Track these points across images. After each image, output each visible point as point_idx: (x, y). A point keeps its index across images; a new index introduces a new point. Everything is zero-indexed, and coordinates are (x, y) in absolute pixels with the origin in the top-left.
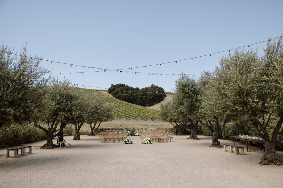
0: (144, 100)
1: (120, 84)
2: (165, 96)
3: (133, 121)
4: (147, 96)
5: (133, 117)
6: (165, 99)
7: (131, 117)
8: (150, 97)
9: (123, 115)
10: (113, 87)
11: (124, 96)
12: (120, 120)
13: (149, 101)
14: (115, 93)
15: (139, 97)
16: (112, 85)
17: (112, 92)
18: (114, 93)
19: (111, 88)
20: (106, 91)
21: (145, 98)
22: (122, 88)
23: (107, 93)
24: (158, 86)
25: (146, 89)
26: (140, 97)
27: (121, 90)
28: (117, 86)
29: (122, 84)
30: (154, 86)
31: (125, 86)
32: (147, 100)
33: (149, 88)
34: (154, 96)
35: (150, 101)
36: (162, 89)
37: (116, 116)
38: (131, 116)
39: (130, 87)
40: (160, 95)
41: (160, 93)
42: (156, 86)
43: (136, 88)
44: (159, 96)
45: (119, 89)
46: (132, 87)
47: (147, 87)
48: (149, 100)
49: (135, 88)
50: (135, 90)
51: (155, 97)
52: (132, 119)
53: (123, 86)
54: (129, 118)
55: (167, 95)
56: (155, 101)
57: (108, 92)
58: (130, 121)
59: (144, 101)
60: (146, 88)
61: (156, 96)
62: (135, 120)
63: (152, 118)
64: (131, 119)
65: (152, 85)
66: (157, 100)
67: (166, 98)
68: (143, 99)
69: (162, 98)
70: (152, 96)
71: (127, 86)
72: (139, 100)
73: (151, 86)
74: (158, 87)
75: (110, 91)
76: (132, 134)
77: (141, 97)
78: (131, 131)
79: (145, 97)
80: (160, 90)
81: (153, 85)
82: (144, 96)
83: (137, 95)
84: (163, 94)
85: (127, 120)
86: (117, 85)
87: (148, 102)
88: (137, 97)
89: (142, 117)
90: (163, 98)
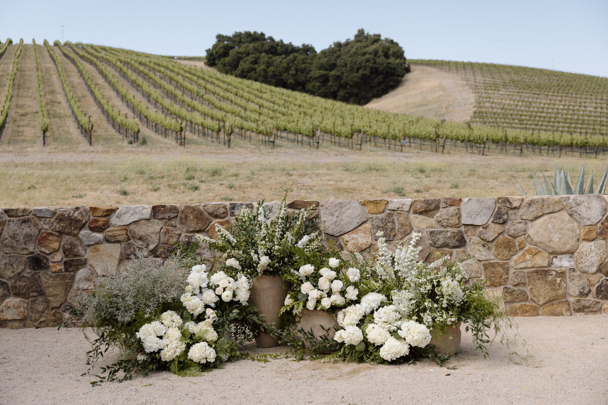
0: (332, 86)
1: (248, 34)
2: (408, 70)
3: (292, 151)
4: (343, 73)
5: (291, 136)
6: (407, 80)
7: (284, 134)
8: (356, 76)
9: (246, 124)
10: (221, 45)
11: (263, 74)
12: (229, 147)
13: (349, 91)
14: (230, 65)
15: (317, 75)
16: (220, 38)
17: (219, 60)
18: (224, 65)
19: (215, 47)
20: (198, 59)
21: (338, 78)
22: (252, 45)
23: (201, 65)
24: (379, 36)
25: (337, 49)
26: (319, 77)
27: (248, 54)
28: (237, 39)
29: (255, 33)
30: (367, 37)
31: (265, 39)
32: (344, 86)
33: (348, 43)
34: (367, 72)
35: (355, 91)
36: (396, 44)
37: (210, 132)
38: (285, 130)
39: (282, 41)
40: (391, 68)
41: (388, 61)
42: (375, 35)
43: (303, 45)
44: (385, 71)
45: (242, 49)
46: (291, 43)
47: (343, 41)
48: (351, 86)
49: (301, 46)
50: (301, 52)
51: (372, 73)
52: (290, 144)
53: (256, 38)
54: (272, 139)
55: (412, 67)
56: (372, 87)
57: (206, 61)
58: (278, 150)
59: (332, 90)
60: (339, 45)
61: (375, 71)
62: (306, 149)
63: (385, 138)
64: (285, 143)
65: (359, 31)
66: (380, 84)
67: (408, 76)
68: (330, 83)
69: (396, 78)
70: (361, 72)
71: (271, 38)
72: (313, 87)
73: (356, 36)
74: (383, 38)
75: (214, 59)
76: (269, 314)
77: (322, 76)
78: (248, 267)
79: (338, 76)
80: (388, 49)
81: (361, 32)
82: (333, 73)
83: (307, 68)
84: (401, 64)
85: (262, 147)
86: (238, 35)
87: (346, 93)
88: (306, 77)
89: (339, 135)
90: (398, 76)
